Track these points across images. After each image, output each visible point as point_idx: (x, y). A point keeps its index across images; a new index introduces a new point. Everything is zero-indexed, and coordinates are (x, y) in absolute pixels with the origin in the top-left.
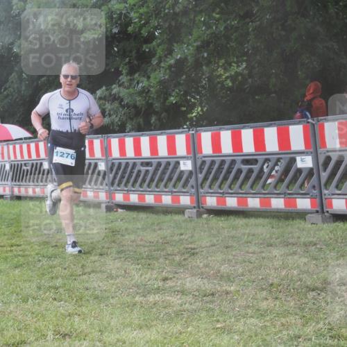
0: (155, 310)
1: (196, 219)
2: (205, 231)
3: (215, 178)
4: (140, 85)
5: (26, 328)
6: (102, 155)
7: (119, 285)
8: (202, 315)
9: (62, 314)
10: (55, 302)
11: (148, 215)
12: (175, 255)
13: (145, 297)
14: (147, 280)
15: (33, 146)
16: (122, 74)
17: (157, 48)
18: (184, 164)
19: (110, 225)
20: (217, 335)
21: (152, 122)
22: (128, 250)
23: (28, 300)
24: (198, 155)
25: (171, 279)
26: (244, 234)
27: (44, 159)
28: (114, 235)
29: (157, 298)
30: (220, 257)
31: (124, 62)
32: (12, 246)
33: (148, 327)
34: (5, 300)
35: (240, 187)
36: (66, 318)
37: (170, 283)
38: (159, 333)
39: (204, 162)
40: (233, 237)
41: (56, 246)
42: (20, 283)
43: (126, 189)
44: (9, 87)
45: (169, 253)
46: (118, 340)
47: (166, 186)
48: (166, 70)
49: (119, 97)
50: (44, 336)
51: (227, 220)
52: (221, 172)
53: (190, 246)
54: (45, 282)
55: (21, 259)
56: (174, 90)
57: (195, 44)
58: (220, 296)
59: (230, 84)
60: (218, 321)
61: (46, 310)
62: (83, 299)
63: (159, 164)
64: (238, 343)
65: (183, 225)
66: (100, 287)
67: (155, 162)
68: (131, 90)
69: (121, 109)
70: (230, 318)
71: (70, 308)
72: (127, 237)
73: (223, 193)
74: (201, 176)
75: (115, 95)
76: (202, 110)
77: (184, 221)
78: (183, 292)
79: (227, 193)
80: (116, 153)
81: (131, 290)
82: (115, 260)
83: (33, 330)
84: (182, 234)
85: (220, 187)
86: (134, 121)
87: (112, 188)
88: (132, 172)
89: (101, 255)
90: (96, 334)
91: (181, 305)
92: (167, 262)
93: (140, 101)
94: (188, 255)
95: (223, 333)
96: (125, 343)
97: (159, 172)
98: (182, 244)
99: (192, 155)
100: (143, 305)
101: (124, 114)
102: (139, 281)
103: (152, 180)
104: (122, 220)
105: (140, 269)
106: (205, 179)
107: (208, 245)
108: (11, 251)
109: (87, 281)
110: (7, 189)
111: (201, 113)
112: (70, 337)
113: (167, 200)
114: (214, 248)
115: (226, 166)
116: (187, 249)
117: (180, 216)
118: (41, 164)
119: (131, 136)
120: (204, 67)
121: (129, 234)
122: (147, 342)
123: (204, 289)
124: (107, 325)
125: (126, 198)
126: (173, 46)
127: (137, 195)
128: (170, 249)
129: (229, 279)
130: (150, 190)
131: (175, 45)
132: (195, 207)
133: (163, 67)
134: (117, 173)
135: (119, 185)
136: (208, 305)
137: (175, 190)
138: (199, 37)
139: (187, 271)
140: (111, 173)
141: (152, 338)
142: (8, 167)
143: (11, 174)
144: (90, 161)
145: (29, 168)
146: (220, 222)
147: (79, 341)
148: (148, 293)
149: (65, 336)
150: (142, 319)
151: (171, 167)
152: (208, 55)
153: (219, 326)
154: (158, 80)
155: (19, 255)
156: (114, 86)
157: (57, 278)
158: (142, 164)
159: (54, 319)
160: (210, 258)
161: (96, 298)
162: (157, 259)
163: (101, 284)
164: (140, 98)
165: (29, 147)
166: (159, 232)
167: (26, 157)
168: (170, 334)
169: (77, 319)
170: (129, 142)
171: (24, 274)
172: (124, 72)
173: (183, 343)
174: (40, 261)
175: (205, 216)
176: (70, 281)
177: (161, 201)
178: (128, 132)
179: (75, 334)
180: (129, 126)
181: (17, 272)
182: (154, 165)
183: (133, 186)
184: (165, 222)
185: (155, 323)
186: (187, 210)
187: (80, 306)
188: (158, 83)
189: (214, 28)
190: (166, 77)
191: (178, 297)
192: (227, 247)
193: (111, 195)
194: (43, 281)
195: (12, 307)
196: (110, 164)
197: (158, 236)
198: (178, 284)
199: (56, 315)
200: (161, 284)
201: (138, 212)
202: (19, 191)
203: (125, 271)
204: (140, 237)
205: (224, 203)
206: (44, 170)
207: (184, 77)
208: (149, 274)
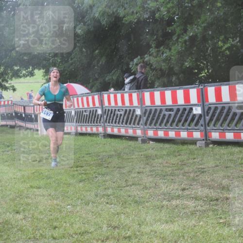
0: (177, 210)
1: (205, 148)
2: (211, 156)
3: (218, 120)
4: (165, 55)
5: (88, 222)
6: (139, 104)
7: (152, 194)
8: (209, 214)
9: (113, 213)
10: (108, 205)
11: (171, 145)
12: (190, 173)
13: (170, 201)
14: (171, 190)
15: (90, 98)
16: (152, 47)
17: (176, 29)
18: (196, 110)
19: (144, 153)
20: (220, 228)
21: (173, 80)
22: (158, 170)
23: (89, 203)
24: (206, 103)
25: (187, 189)
26: (239, 158)
27: (98, 108)
28: (147, 160)
29: (178, 202)
30: (222, 174)
31: (153, 39)
32: (77, 167)
33: (172, 222)
34: (74, 204)
35: (236, 125)
36: (115, 215)
37: (186, 192)
38: (179, 226)
39: (210, 108)
40: (231, 160)
41: (107, 167)
42: (83, 192)
43: (155, 127)
44: (74, 58)
45: (186, 171)
46: (151, 231)
47: (183, 125)
48: (183, 44)
49: (150, 63)
50: (101, 228)
51: (226, 148)
52: (222, 115)
53: (200, 166)
54: (101, 192)
55: (84, 176)
56: (188, 58)
57: (203, 25)
58: (222, 201)
59: (228, 53)
60: (221, 218)
61: (102, 210)
62: (127, 203)
63: (178, 110)
64: (235, 233)
65: (196, 152)
66: (138, 194)
67: (175, 108)
68: (158, 58)
69: (151, 72)
70: (229, 216)
71: (118, 209)
72: (156, 160)
73: (223, 130)
74: (208, 118)
75: (147, 62)
76: (208, 72)
77: (196, 150)
78: (196, 198)
79: (226, 130)
80: (148, 102)
81: (160, 197)
82: (148, 176)
83: (93, 224)
84: (194, 159)
85: (221, 125)
86: (161, 80)
87: (146, 127)
88: (159, 116)
89: (138, 173)
90: (136, 227)
91: (195, 207)
92: (185, 177)
93: (164, 66)
94: (200, 173)
95: (224, 226)
96: (156, 232)
97: (179, 115)
98: (195, 165)
99: (201, 103)
100: (168, 207)
101: (154, 75)
102: (165, 191)
103: (173, 121)
104: (153, 149)
105: (166, 183)
106: (211, 120)
107: (213, 166)
108: (77, 170)
109: (129, 191)
110: (73, 128)
111: (207, 73)
112: (118, 228)
113: (184, 135)
114: (217, 168)
115: (225, 111)
116: (198, 169)
117: (193, 146)
118: (96, 111)
119: (158, 91)
120: (209, 42)
121: (157, 158)
122: (172, 232)
123: (211, 196)
124: (143, 221)
125: (156, 133)
126: (187, 26)
127: (163, 132)
128: (186, 169)
129: (228, 190)
130: (172, 128)
131: (189, 26)
132: (203, 140)
133: (181, 42)
134: (149, 117)
135: (150, 124)
136: (214, 207)
137: (189, 128)
138: (206, 20)
139: (199, 184)
140: (145, 116)
141: (175, 229)
142: (73, 113)
143: (76, 118)
144: (130, 108)
145: (88, 113)
146: (221, 150)
147: (125, 231)
148: (172, 199)
149: (115, 228)
150: (168, 216)
151: (186, 112)
152: (212, 33)
153: (221, 221)
154: (176, 51)
155: (82, 173)
156: (146, 55)
157: (108, 189)
158: (166, 110)
159: (108, 216)
160: (215, 175)
161: (136, 202)
162: (178, 176)
163: (139, 193)
164: (164, 64)
165: (87, 99)
166: (179, 157)
167: (86, 106)
168: (187, 227)
169: (123, 216)
170: (157, 94)
171: (86, 186)
172: (153, 45)
173: (197, 233)
174: (96, 177)
175: (211, 146)
176: (118, 191)
177: (180, 135)
178: (156, 88)
179: (122, 226)
180: (157, 84)
181: (81, 184)
182: (175, 111)
183: (160, 125)
184: (183, 150)
185: (177, 219)
186: (198, 142)
187: (125, 208)
188: (177, 53)
189: (216, 13)
190: (183, 49)
191: (193, 201)
192: (227, 167)
193: (145, 132)
194: (99, 191)
195: (78, 208)
196: (144, 111)
197: (178, 160)
198: (193, 193)
199: (108, 214)
200: (180, 193)
201: (164, 143)
202: (82, 130)
203: (156, 184)
204: (166, 161)
205: (225, 136)
206: (98, 115)
207: (195, 48)
208: (172, 186)
